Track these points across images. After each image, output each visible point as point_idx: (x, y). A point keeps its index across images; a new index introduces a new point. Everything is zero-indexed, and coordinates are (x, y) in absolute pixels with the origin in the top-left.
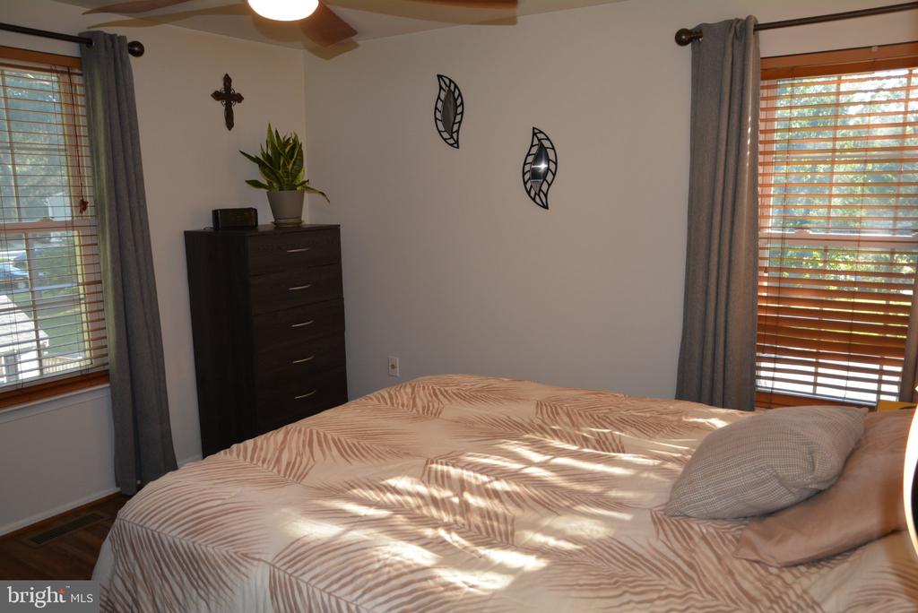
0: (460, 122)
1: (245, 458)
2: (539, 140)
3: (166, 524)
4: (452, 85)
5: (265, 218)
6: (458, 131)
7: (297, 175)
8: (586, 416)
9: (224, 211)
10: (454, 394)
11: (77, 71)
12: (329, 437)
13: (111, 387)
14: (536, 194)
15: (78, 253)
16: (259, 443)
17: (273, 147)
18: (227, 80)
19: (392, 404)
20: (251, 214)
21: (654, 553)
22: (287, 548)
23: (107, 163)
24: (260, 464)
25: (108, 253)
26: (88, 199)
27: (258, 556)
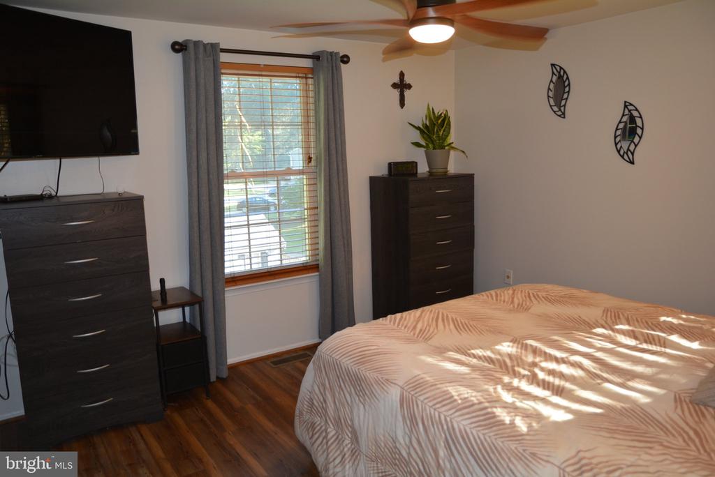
0: (567, 99)
1: (394, 324)
2: (630, 111)
3: (345, 356)
4: (562, 71)
5: (423, 169)
6: (565, 106)
7: (445, 139)
8: (642, 322)
9: (397, 164)
10: (543, 297)
11: (310, 76)
12: (450, 316)
13: (320, 275)
14: (624, 152)
15: (305, 189)
16: (404, 316)
17: (430, 120)
18: (402, 75)
19: (497, 300)
20: (414, 165)
21: (668, 419)
22: (413, 378)
23: (325, 133)
24: (403, 328)
25: (323, 191)
26: (312, 156)
27: (394, 381)
